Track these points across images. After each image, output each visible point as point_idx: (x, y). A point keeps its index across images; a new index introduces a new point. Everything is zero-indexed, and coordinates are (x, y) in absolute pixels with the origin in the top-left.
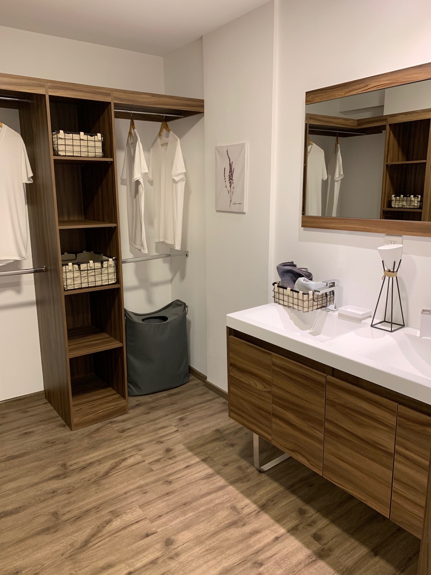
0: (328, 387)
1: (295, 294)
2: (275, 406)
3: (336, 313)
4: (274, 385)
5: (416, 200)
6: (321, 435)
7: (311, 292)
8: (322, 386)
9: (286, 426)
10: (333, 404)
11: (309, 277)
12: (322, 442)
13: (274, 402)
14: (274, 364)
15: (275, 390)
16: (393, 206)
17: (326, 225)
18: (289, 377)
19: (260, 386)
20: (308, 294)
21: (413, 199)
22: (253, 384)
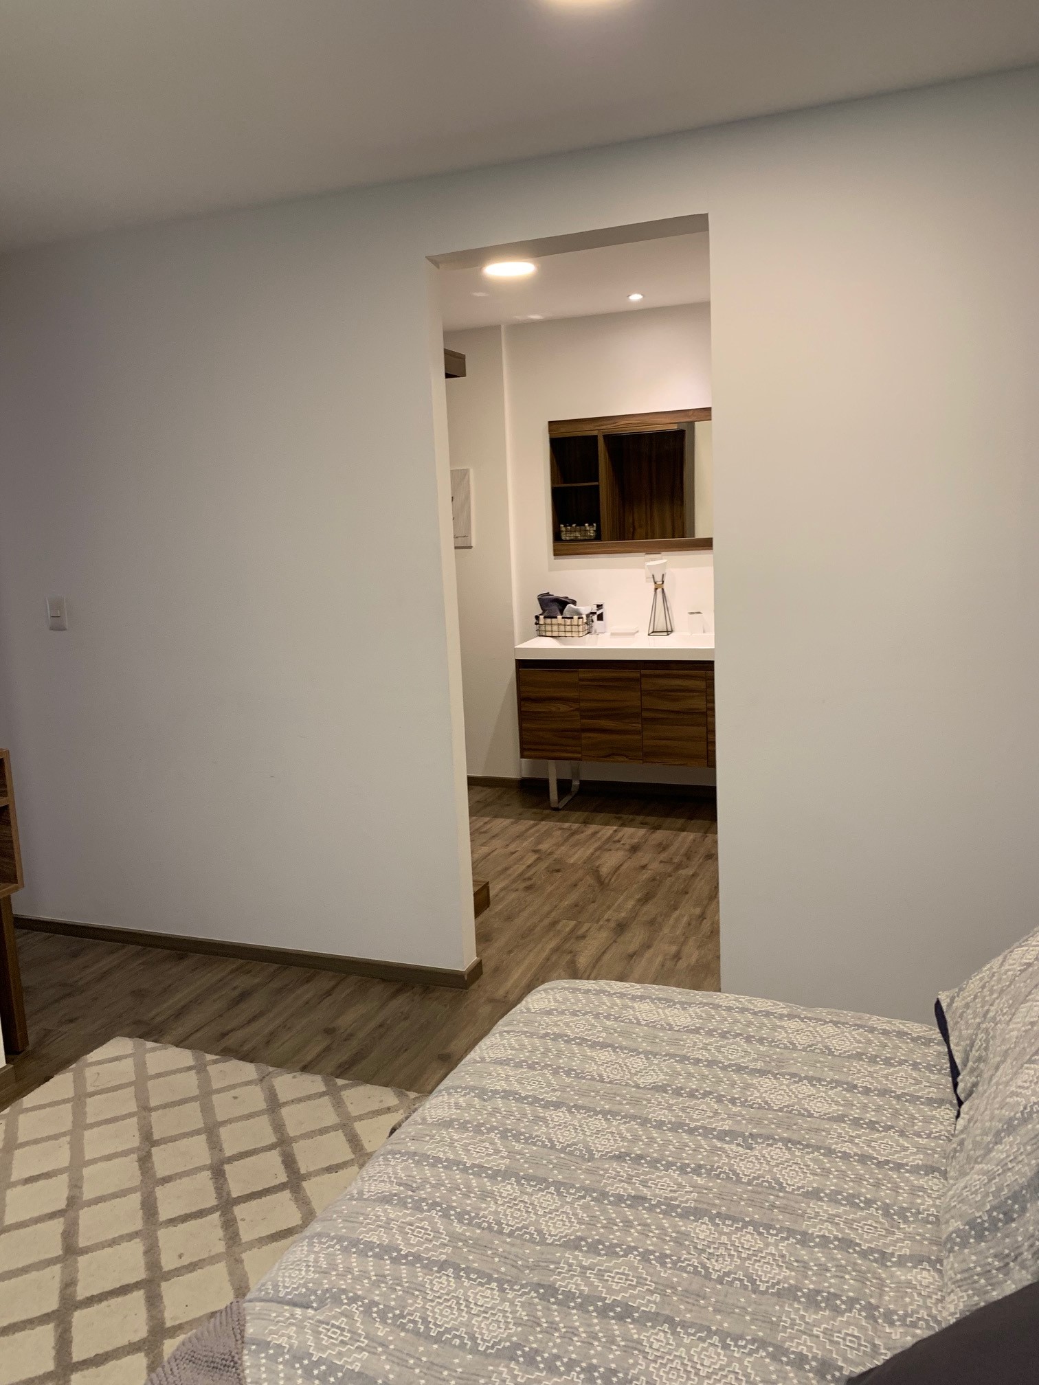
0: (643, 680)
1: (568, 621)
2: (583, 721)
3: (608, 634)
4: (583, 700)
5: (592, 529)
6: (638, 726)
7: (584, 616)
8: (638, 680)
9: (595, 735)
10: (649, 693)
11: (574, 602)
12: (639, 732)
13: (583, 717)
14: (581, 680)
15: (583, 705)
16: (563, 538)
17: (582, 551)
18: (600, 686)
19: (563, 708)
20: (582, 618)
21: (588, 528)
22: (554, 709)
